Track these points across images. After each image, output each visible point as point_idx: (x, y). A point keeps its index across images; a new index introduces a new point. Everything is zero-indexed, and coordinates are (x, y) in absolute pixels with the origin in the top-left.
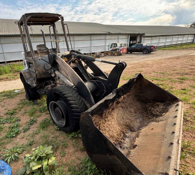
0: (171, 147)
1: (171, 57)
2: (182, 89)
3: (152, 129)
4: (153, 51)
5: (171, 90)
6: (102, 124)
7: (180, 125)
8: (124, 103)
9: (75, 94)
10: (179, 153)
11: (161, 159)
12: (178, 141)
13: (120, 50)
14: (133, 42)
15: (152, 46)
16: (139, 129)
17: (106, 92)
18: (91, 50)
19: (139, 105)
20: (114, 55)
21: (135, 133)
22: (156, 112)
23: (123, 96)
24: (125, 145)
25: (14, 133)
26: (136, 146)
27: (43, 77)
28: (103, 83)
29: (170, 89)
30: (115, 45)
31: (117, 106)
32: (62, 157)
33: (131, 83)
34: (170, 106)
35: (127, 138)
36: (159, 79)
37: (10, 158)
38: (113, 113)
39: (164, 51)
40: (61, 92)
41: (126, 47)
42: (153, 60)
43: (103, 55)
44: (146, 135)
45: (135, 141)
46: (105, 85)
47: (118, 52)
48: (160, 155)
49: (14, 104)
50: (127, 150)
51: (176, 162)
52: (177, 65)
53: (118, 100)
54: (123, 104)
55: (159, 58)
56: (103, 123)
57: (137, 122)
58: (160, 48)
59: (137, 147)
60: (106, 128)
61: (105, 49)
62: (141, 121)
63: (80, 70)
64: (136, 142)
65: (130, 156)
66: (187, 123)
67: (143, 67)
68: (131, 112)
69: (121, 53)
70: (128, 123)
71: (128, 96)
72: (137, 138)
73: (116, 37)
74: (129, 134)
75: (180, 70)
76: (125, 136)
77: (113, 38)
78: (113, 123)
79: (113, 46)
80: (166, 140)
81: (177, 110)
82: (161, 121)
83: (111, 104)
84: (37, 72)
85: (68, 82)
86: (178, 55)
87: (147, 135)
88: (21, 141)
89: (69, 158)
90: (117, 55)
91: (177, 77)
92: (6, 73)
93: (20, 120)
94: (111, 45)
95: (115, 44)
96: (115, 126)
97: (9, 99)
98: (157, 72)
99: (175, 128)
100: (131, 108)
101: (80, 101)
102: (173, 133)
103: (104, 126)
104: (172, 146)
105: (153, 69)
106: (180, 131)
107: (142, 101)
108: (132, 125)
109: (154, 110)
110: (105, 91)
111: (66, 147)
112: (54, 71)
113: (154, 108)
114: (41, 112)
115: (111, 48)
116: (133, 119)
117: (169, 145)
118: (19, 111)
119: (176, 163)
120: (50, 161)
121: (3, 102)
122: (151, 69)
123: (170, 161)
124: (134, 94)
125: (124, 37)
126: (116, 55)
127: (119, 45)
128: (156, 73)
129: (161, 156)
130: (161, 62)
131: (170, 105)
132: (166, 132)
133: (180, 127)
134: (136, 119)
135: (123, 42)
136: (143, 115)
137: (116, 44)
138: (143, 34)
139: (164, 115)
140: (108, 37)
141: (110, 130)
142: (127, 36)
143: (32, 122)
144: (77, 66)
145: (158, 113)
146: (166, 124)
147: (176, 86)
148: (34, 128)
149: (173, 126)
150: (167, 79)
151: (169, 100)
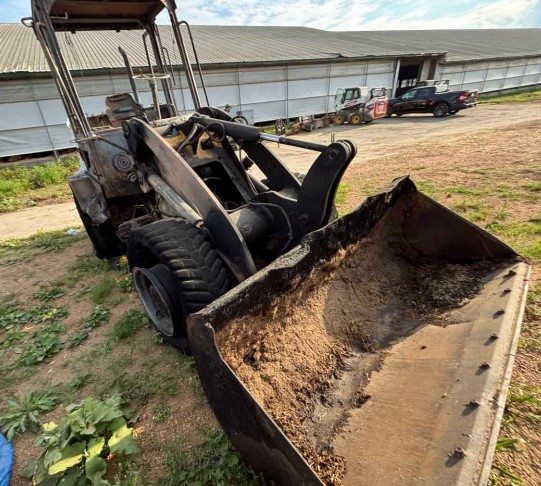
0: (470, 416)
1: (515, 123)
2: (532, 221)
3: (423, 348)
4: (465, 107)
5: (500, 223)
6: (271, 334)
7: (511, 342)
8: (350, 267)
9: (198, 248)
10: (491, 442)
11: (432, 454)
12: (496, 398)
13: (368, 108)
14: (408, 83)
15: (463, 93)
16: (387, 342)
17: (292, 238)
18: (286, 110)
19: (395, 271)
20: (350, 123)
21: (373, 356)
22: (442, 294)
23: (345, 248)
24: (338, 394)
25: (41, 353)
26: (368, 397)
27: (124, 194)
28: (284, 212)
29: (497, 221)
30: (356, 95)
31: (326, 278)
32: (157, 422)
33: (373, 209)
34: (488, 277)
35: (345, 373)
36: (469, 190)
37: (16, 425)
38: (310, 299)
39: (497, 106)
40: (153, 243)
41: (386, 99)
42: (460, 134)
43: (319, 123)
44: (403, 366)
45: (366, 383)
46: (289, 217)
47: (363, 114)
48: (431, 439)
49: (59, 270)
50: (340, 410)
51: (479, 472)
52: (529, 146)
53: (324, 263)
54: (348, 270)
55: (476, 128)
56: (275, 332)
57: (382, 323)
58: (485, 97)
59: (369, 402)
60: (286, 346)
61: (326, 106)
62: (395, 318)
63: (227, 170)
64: (372, 384)
65: (344, 429)
66: (532, 324)
67: (427, 156)
68: (371, 294)
69: (369, 117)
70: (355, 327)
71: (364, 246)
72: (374, 373)
73: (358, 68)
74: (355, 359)
75: (535, 161)
76: (341, 366)
77: (351, 72)
78: (310, 328)
79: (348, 96)
80: (458, 388)
81: (507, 292)
82: (452, 323)
83: (298, 279)
84: (103, 180)
85: (184, 210)
86: (535, 119)
87: (406, 366)
88: (57, 374)
89: (176, 426)
90: (360, 124)
91: (523, 182)
92: (53, 182)
93: (65, 315)
94: (342, 92)
95: (354, 90)
96: (317, 335)
97: (49, 256)
98: (465, 169)
99: (492, 351)
100: (371, 280)
101: (212, 269)
102: (485, 367)
103: (279, 340)
104: (474, 416)
105: (456, 160)
106: (506, 365)
107: (408, 260)
108: (365, 333)
109: (436, 289)
110: (290, 234)
111: (173, 396)
112: (146, 176)
113: (438, 282)
114: (125, 291)
115: (343, 102)
116: (372, 313)
117: (465, 408)
118: (68, 289)
119: (476, 476)
120: (113, 441)
121: (31, 263)
122: (451, 162)
123: (461, 466)
124: (386, 238)
125: (384, 67)
126: (356, 122)
127: (365, 93)
128: (463, 171)
129: (433, 444)
130: (483, 140)
131: (490, 271)
132: (464, 363)
133: (510, 350)
134: (382, 313)
135: (378, 84)
136: (405, 302)
137: (358, 90)
138: (441, 56)
139: (465, 304)
140: (336, 70)
141: (298, 349)
142: (392, 64)
143: (97, 321)
144: (220, 158)
145: (447, 297)
146: (467, 333)
147: (517, 211)
148: (99, 338)
149: (487, 344)
150: (493, 191)
151: (488, 258)
